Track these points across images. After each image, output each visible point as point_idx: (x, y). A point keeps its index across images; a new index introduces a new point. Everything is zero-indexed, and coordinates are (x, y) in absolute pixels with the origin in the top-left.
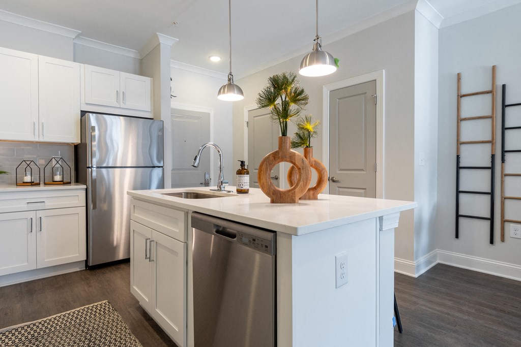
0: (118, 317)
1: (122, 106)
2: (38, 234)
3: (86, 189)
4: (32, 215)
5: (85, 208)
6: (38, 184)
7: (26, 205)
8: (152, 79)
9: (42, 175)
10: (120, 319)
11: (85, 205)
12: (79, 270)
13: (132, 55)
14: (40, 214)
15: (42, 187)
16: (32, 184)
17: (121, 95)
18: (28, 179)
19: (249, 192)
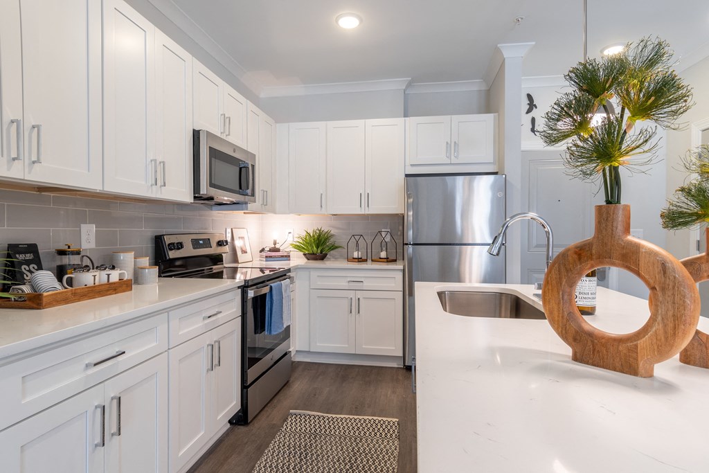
0: (395, 449)
1: (454, 160)
2: (357, 316)
3: (404, 270)
4: (351, 294)
5: (401, 293)
6: (366, 260)
7: (347, 284)
8: (496, 114)
9: (369, 251)
10: (396, 453)
11: (402, 289)
12: (396, 366)
13: (475, 88)
14: (359, 295)
15: (369, 265)
16: (360, 260)
17: (453, 147)
18: (356, 255)
19: (596, 313)
